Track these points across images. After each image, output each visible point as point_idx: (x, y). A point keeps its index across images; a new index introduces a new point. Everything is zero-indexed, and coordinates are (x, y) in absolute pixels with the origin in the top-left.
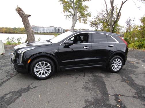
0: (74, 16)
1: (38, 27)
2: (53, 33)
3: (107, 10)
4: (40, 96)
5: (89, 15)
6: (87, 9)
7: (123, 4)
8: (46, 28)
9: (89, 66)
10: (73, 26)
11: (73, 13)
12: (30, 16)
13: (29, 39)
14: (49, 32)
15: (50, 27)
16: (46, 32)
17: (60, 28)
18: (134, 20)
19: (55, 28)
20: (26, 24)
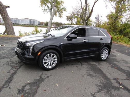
0: (51, 10)
1: (12, 18)
2: (28, 24)
3: (81, 6)
4: (57, 85)
5: (64, 9)
6: (63, 4)
7: (95, 2)
8: (21, 20)
9: (86, 57)
10: (51, 20)
11: (50, 7)
12: (8, 7)
13: (8, 30)
14: (24, 24)
15: (26, 19)
16: (21, 24)
17: (35, 20)
18: (101, 17)
19: (30, 20)
20: (5, 15)
